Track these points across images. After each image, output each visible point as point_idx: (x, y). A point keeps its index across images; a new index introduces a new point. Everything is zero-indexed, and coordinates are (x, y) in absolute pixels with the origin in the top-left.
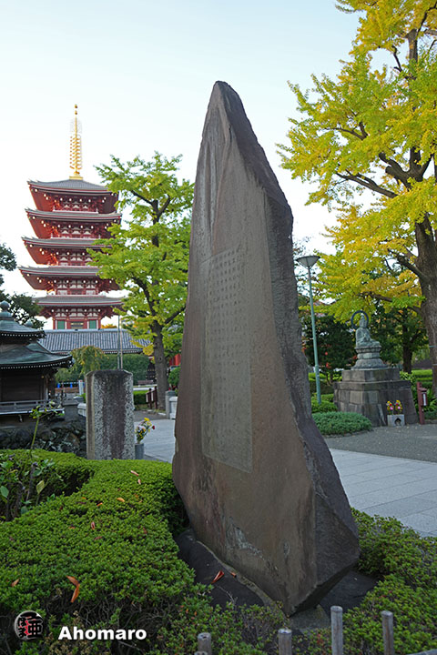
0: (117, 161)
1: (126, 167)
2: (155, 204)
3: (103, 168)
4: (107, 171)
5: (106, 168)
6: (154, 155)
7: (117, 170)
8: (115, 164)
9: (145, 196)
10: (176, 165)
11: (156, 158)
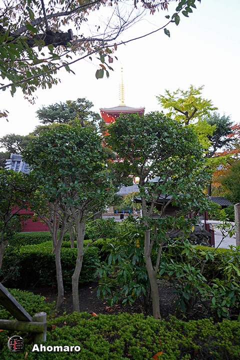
0: (168, 92)
1: (172, 95)
2: (186, 114)
3: (159, 96)
4: (162, 97)
5: (162, 96)
6: (190, 86)
7: (167, 97)
8: (167, 93)
9: (181, 110)
10: (200, 91)
11: (191, 88)
